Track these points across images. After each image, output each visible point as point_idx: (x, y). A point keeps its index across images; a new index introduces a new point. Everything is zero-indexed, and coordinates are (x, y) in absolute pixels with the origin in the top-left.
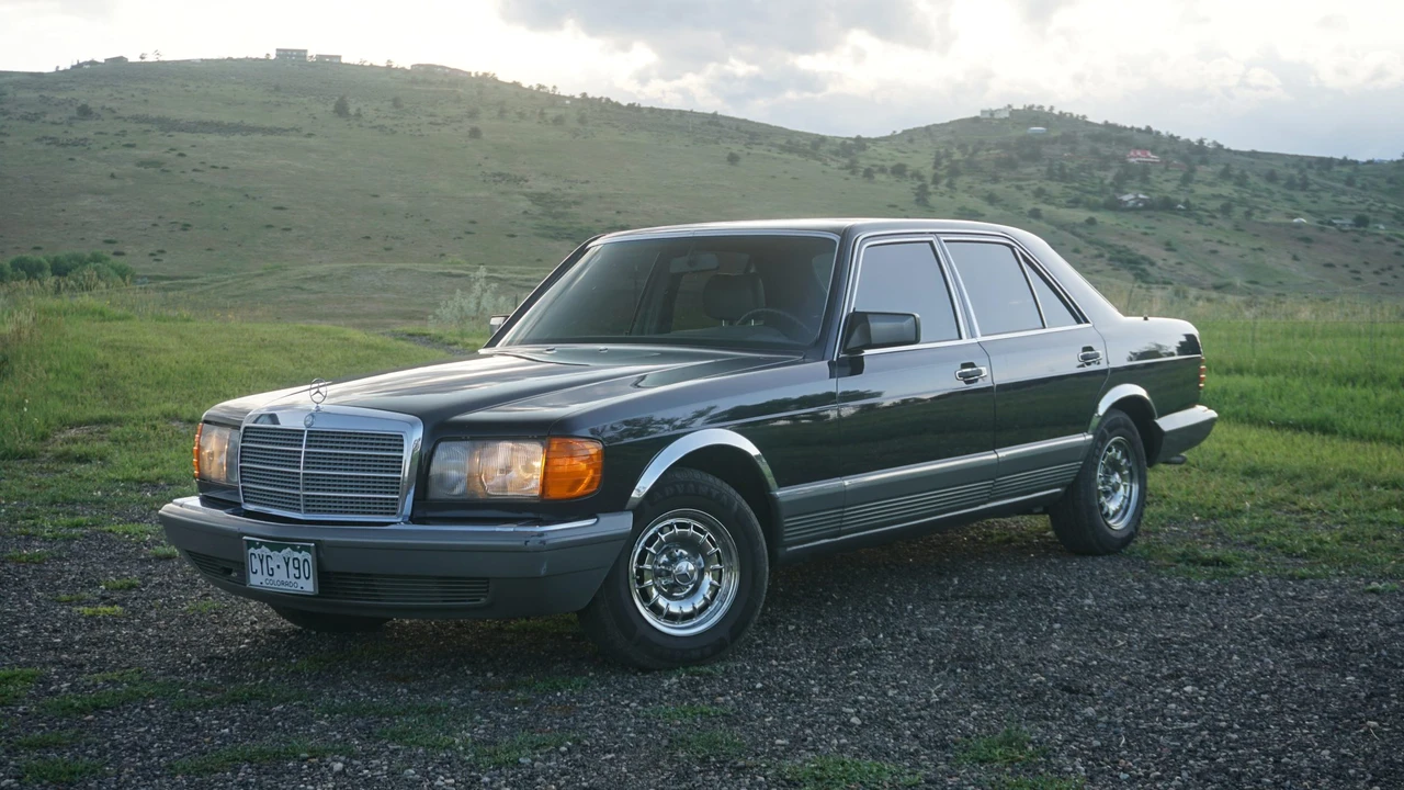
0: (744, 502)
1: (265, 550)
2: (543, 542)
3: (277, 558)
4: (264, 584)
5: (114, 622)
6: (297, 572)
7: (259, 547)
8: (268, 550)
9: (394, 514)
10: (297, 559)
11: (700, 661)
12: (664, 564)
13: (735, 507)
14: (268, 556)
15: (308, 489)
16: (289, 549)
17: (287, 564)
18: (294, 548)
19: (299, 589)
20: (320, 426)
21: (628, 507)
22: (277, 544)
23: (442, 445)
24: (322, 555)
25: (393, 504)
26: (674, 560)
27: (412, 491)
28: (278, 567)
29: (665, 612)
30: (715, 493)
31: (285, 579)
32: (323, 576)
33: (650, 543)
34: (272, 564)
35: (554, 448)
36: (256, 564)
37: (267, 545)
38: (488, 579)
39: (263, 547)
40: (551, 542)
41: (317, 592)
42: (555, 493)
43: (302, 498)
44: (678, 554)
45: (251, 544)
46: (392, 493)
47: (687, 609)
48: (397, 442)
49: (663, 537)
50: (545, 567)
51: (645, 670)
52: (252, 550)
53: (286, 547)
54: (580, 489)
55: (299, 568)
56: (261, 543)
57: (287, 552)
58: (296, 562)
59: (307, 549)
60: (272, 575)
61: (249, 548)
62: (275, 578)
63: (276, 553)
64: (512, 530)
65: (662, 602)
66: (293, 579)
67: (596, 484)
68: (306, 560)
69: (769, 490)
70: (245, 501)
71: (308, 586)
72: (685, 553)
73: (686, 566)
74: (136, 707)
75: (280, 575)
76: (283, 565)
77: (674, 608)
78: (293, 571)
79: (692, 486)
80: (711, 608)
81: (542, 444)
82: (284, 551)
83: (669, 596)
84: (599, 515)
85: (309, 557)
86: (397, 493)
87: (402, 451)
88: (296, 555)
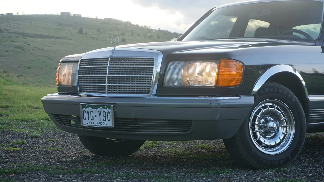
0: (297, 99)
1: (90, 109)
2: (218, 104)
3: (96, 112)
4: (89, 124)
5: (18, 152)
6: (104, 118)
7: (88, 107)
8: (91, 109)
9: (148, 93)
10: (105, 112)
11: (279, 166)
12: (263, 123)
13: (294, 100)
14: (91, 111)
15: (109, 83)
16: (101, 108)
17: (100, 114)
18: (103, 107)
19: (105, 125)
20: (115, 56)
21: (252, 93)
22: (95, 106)
23: (171, 63)
24: (116, 110)
25: (148, 89)
26: (267, 121)
27: (157, 83)
28: (96, 116)
29: (263, 144)
30: (285, 93)
31: (99, 121)
32: (116, 120)
33: (258, 113)
34: (93, 115)
35: (222, 63)
36: (86, 115)
37: (91, 106)
38: (192, 120)
39: (89, 107)
40: (222, 104)
41: (113, 126)
42: (221, 84)
43: (107, 87)
44: (269, 119)
45: (84, 106)
46: (148, 84)
47: (273, 144)
48: (151, 61)
49: (264, 111)
50: (218, 115)
51: (254, 169)
52: (84, 109)
53: (99, 107)
54: (233, 83)
55: (105, 116)
56: (89, 106)
57: (100, 109)
58: (104, 113)
59: (110, 107)
60: (93, 120)
61: (82, 109)
62: (94, 121)
63: (95, 110)
64: (204, 98)
65: (262, 139)
66: (102, 121)
67: (240, 81)
68: (109, 112)
69: (305, 95)
70: (80, 91)
71: (109, 124)
72: (272, 119)
73: (272, 124)
74: (32, 173)
75: (97, 119)
76: (98, 115)
77: (267, 143)
78: (102, 117)
79: (276, 89)
80: (282, 144)
81: (217, 63)
82: (99, 109)
83: (265, 137)
84: (241, 95)
85: (110, 111)
86: (150, 84)
87: (153, 65)
88: (104, 110)
